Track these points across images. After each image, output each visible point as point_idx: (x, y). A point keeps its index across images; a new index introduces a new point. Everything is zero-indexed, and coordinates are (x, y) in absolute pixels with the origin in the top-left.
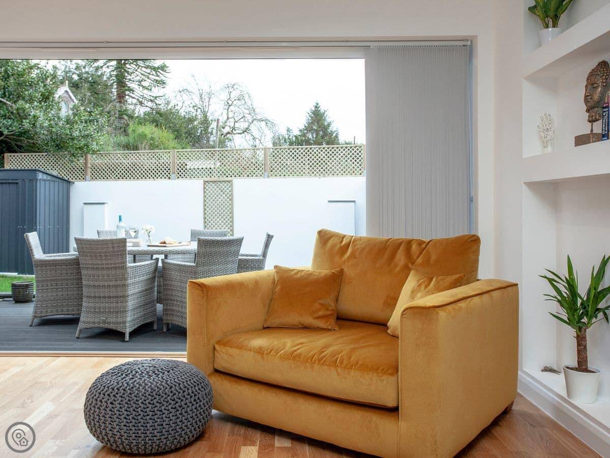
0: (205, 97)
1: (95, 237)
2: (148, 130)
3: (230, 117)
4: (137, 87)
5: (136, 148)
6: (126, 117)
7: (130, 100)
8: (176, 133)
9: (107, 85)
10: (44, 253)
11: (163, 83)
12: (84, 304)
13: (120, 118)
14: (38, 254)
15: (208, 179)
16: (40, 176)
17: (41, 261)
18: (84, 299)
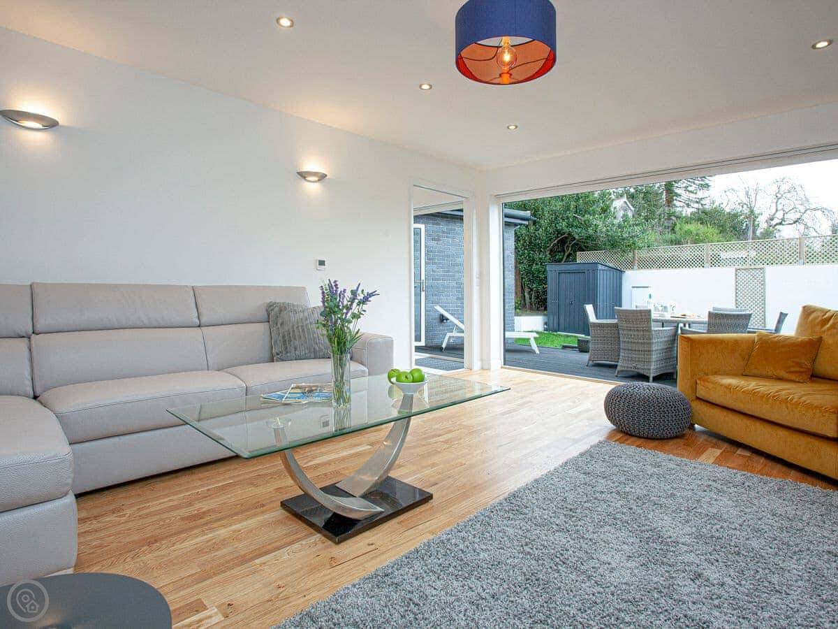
0: (752, 194)
1: (635, 309)
2: (693, 227)
3: (779, 209)
4: (684, 192)
5: (679, 243)
6: (674, 218)
7: (677, 204)
8: (721, 228)
9: (657, 194)
10: (597, 318)
11: (707, 186)
12: (621, 354)
13: (669, 218)
14: (592, 318)
15: (740, 267)
16: (600, 267)
17: (594, 323)
18: (621, 350)
